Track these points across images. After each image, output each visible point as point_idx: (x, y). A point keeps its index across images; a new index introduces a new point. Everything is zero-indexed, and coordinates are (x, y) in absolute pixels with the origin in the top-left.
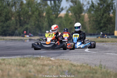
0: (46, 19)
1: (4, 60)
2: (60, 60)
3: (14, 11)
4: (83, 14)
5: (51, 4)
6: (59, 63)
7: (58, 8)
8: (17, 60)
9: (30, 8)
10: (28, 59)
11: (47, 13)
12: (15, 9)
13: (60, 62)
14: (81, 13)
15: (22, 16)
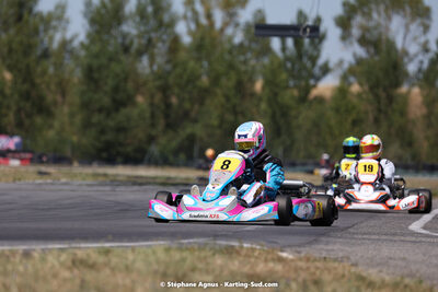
0: (263, 106)
1: (107, 252)
2: (315, 260)
3: (147, 71)
4: (404, 89)
5: (284, 49)
6: (312, 270)
7: (309, 64)
8: (154, 253)
9: (205, 64)
10: (197, 253)
11: (269, 83)
12: (151, 65)
13: (317, 268)
14: (398, 84)
15: (176, 90)
